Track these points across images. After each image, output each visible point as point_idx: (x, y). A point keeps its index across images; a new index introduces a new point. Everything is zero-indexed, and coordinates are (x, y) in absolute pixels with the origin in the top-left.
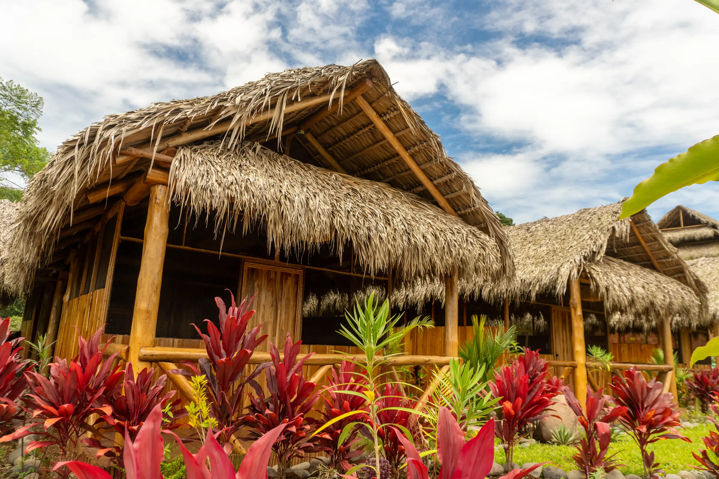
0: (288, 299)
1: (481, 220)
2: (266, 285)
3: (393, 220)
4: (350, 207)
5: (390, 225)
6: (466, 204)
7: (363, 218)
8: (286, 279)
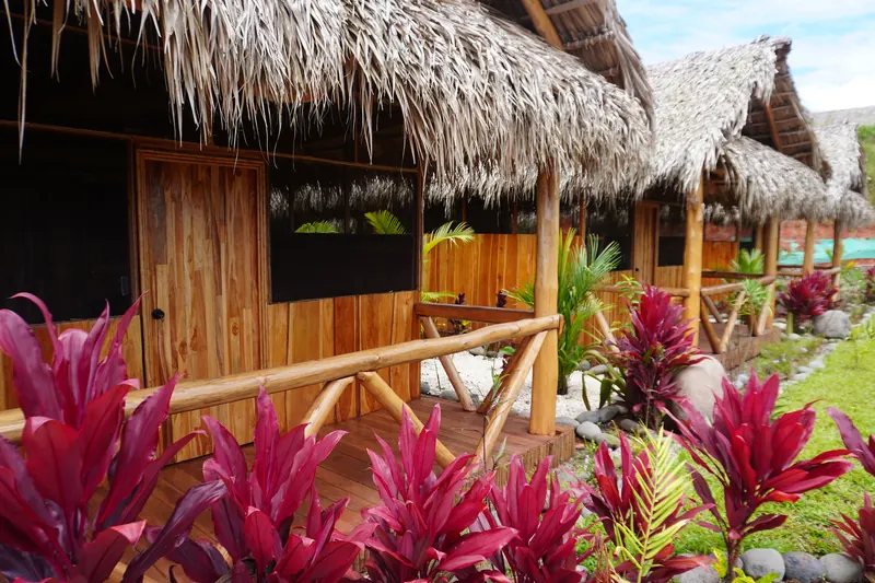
0: (239, 221)
1: (609, 61)
2: (190, 195)
3: (484, 51)
4: (388, 14)
5: (477, 63)
6: (585, 28)
7: (424, 41)
8: (232, 180)
